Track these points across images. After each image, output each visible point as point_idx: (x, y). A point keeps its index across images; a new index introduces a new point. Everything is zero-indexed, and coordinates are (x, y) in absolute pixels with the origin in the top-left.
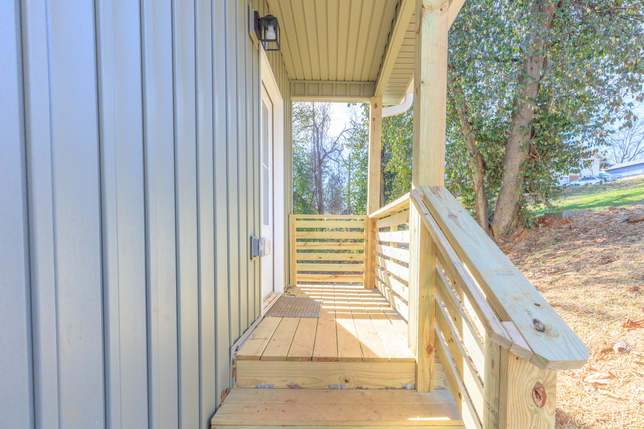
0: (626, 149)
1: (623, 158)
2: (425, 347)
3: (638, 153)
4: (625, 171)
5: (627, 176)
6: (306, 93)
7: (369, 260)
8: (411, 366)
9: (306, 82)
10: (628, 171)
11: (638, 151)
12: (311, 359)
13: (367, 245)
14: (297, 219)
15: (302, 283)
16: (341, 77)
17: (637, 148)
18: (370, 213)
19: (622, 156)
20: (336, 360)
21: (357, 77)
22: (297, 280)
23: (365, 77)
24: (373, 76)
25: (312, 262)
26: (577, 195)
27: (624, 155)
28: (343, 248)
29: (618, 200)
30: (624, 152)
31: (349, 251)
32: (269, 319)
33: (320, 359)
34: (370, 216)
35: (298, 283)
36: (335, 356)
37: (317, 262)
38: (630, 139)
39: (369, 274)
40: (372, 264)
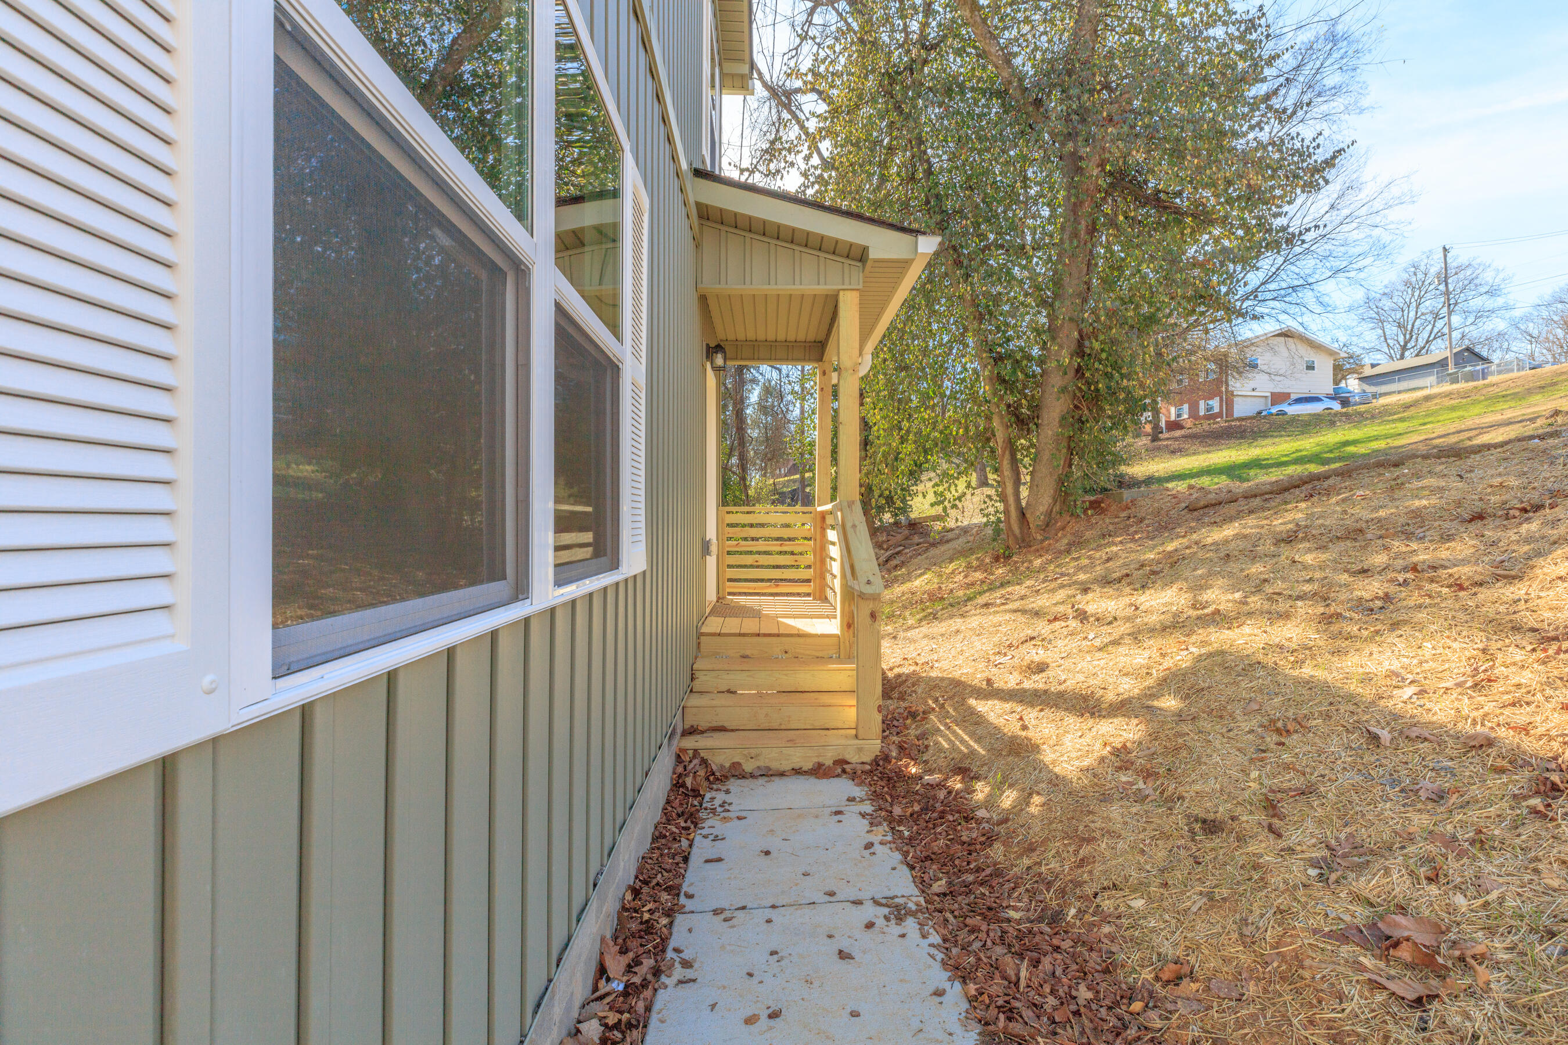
0: (1409, 327)
1: (1404, 348)
2: (845, 624)
3: (1435, 338)
4: (1393, 381)
5: (1399, 392)
6: (739, 357)
7: (818, 564)
8: (835, 640)
9: (739, 343)
10: (1399, 380)
11: (1436, 330)
12: (759, 635)
13: (815, 544)
14: (728, 513)
15: (734, 594)
16: (781, 337)
17: (1434, 326)
18: (819, 505)
19: (1402, 343)
20: (778, 635)
21: (801, 337)
22: (728, 590)
23: (811, 337)
24: (821, 337)
25: (745, 566)
26: (1276, 437)
27: (1406, 343)
28: (784, 549)
29: (1331, 451)
30: (1405, 335)
31: (792, 553)
32: (712, 619)
33: (765, 635)
34: (819, 509)
35: (730, 594)
36: (776, 632)
37: (752, 566)
38: (1417, 308)
39: (818, 581)
40: (821, 569)
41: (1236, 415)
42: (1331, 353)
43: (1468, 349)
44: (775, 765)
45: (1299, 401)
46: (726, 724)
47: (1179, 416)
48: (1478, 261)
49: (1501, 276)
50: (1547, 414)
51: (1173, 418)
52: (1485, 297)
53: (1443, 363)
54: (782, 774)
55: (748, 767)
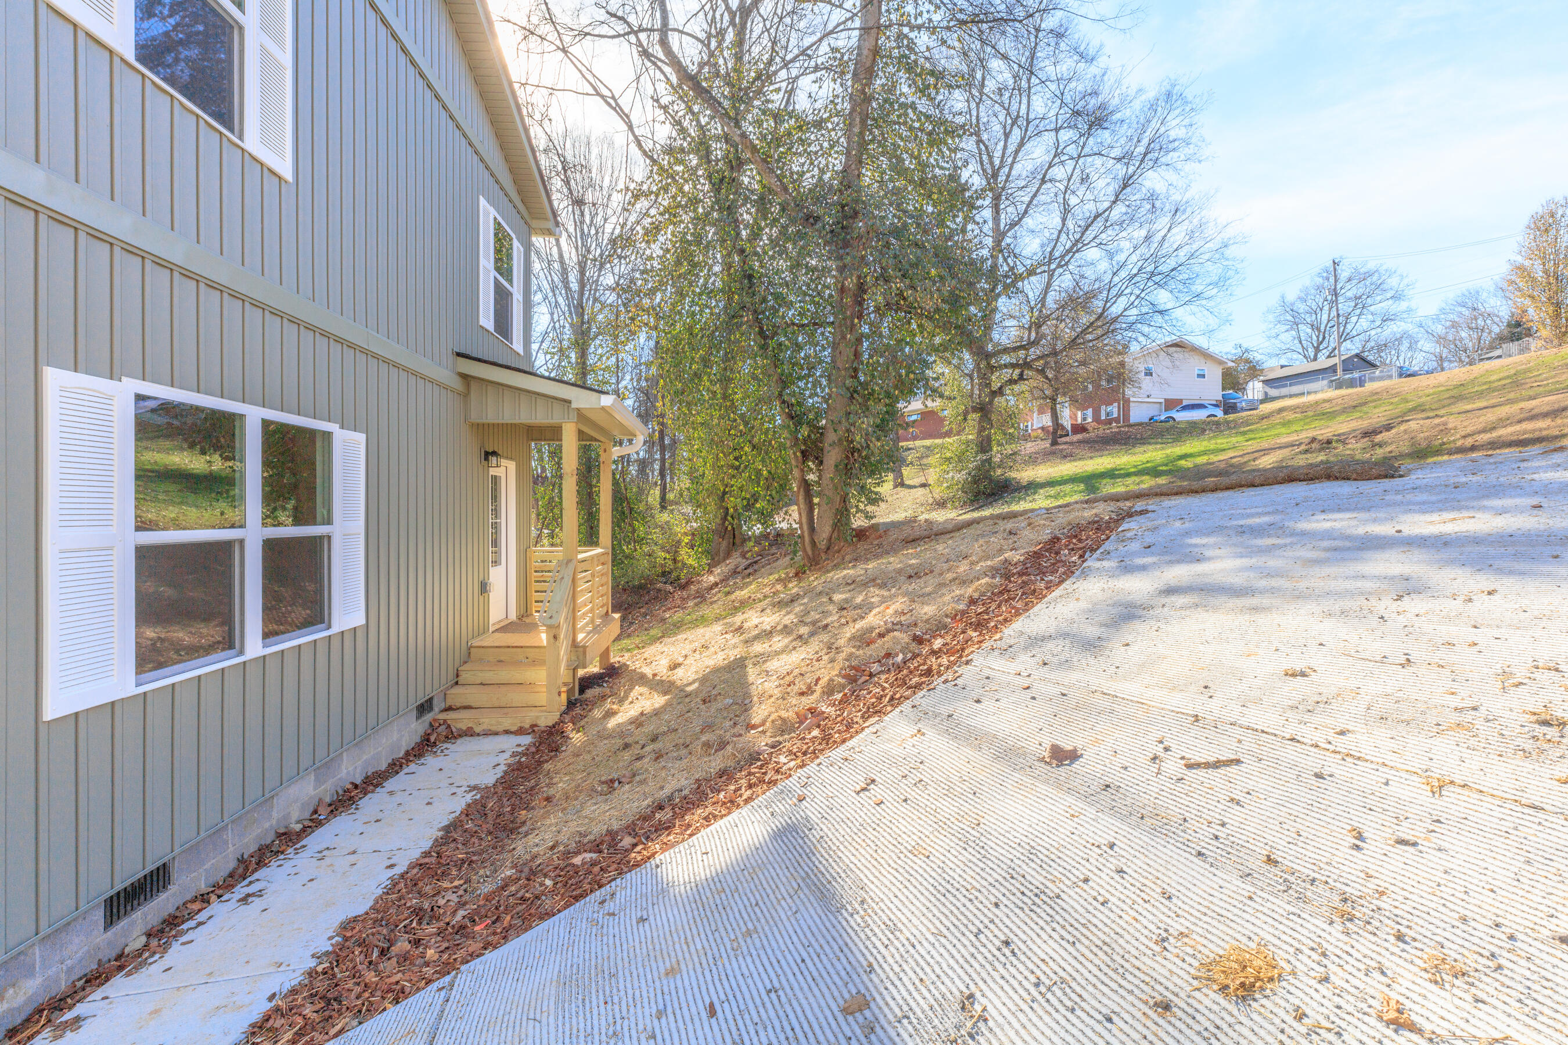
12: (509, 647)
30: (1318, 337)
33: (513, 647)
36: (522, 644)
41: (1132, 420)
42: (1220, 362)
43: (1357, 355)
44: (494, 728)
45: (1186, 408)
46: (473, 705)
47: (1084, 419)
48: (1384, 267)
49: (1405, 282)
50: (1307, 441)
51: (1079, 421)
52: (1390, 302)
53: (1333, 369)
54: (496, 734)
55: (477, 730)
